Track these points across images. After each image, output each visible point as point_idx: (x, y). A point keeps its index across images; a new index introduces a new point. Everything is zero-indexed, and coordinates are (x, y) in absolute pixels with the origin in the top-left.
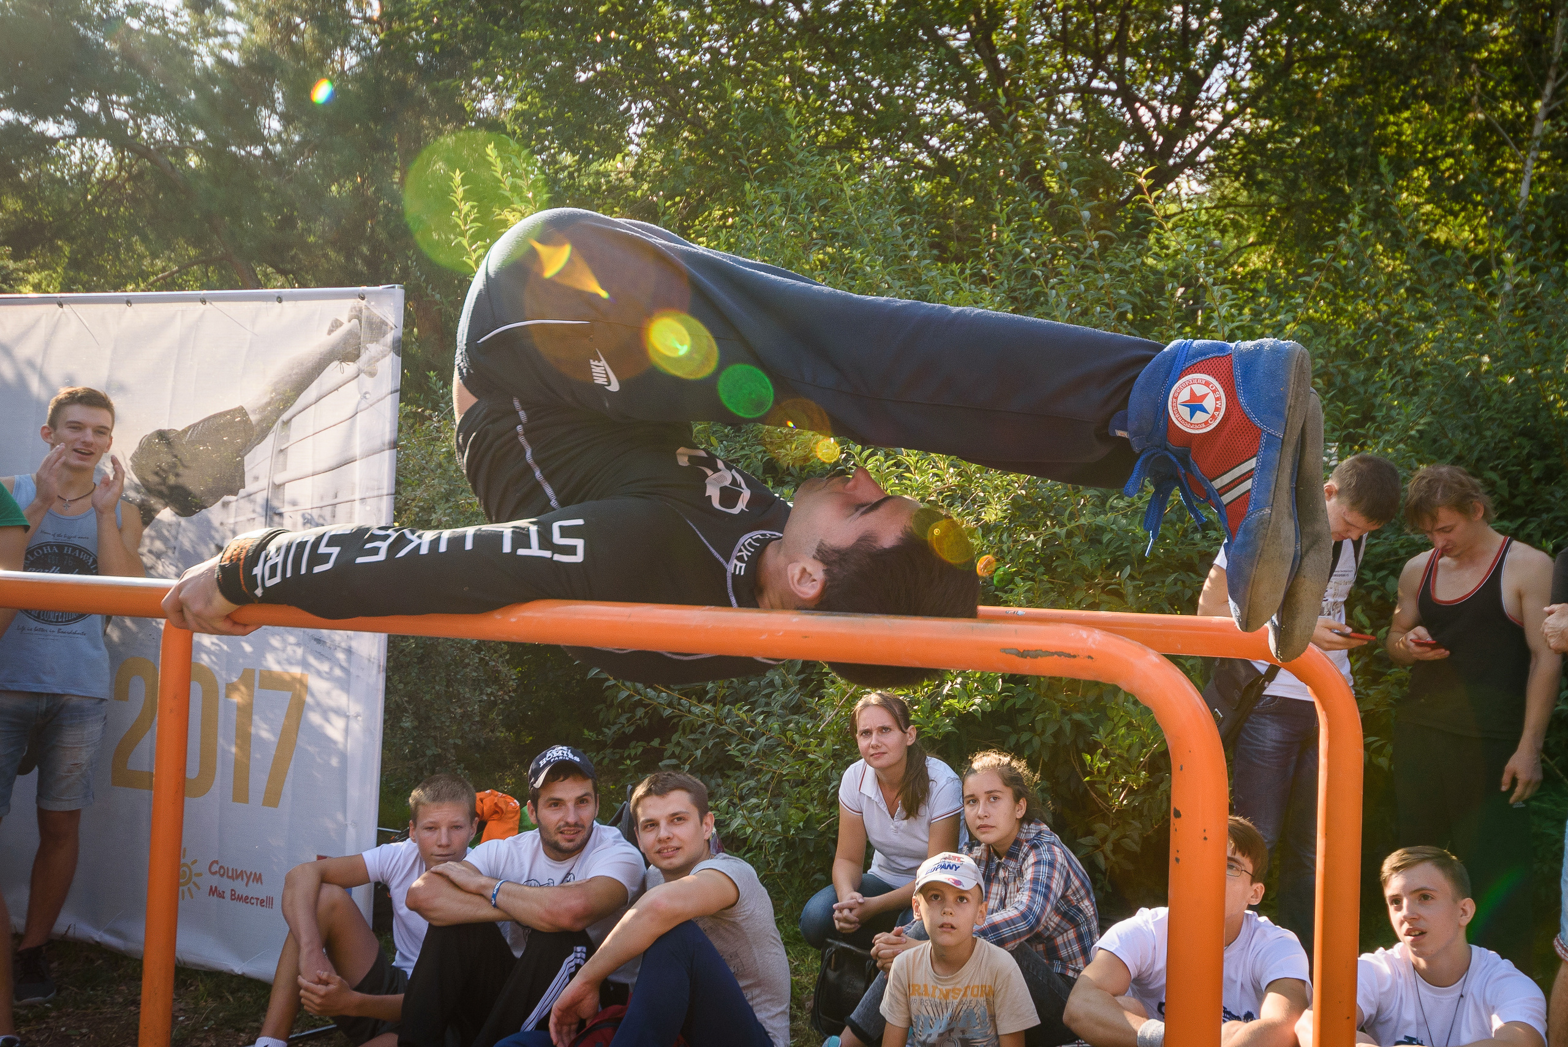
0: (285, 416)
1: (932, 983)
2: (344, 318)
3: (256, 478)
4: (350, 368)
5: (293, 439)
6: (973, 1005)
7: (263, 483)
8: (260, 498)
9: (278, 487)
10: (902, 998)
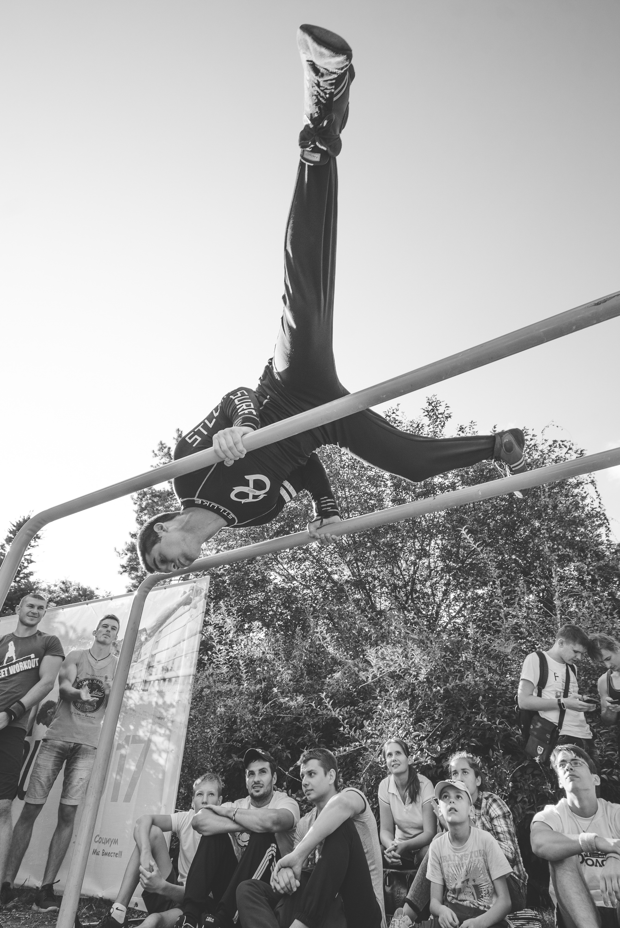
0: (160, 629)
1: (453, 853)
2: (187, 591)
3: (145, 654)
4: (187, 607)
5: (162, 637)
6: (477, 862)
7: (148, 655)
8: (146, 662)
9: (153, 656)
10: (438, 866)
